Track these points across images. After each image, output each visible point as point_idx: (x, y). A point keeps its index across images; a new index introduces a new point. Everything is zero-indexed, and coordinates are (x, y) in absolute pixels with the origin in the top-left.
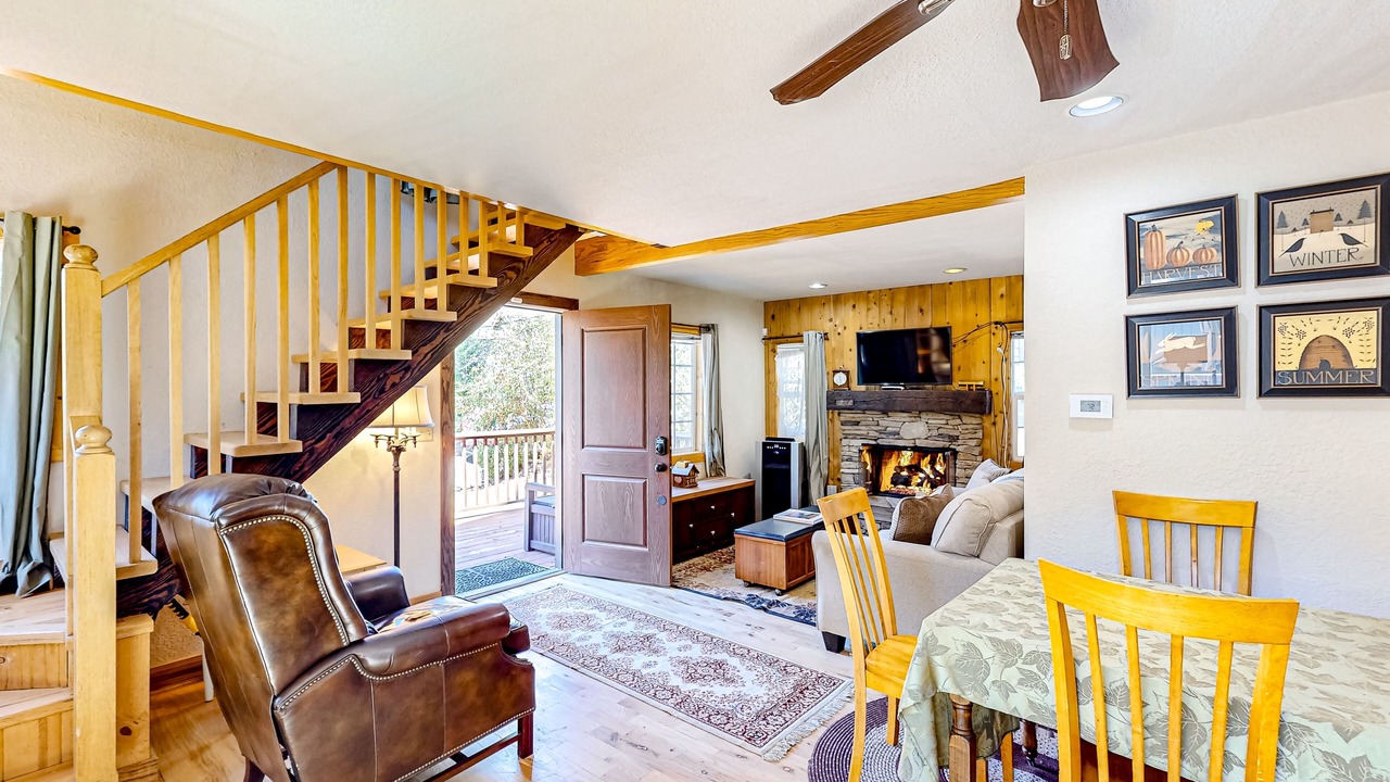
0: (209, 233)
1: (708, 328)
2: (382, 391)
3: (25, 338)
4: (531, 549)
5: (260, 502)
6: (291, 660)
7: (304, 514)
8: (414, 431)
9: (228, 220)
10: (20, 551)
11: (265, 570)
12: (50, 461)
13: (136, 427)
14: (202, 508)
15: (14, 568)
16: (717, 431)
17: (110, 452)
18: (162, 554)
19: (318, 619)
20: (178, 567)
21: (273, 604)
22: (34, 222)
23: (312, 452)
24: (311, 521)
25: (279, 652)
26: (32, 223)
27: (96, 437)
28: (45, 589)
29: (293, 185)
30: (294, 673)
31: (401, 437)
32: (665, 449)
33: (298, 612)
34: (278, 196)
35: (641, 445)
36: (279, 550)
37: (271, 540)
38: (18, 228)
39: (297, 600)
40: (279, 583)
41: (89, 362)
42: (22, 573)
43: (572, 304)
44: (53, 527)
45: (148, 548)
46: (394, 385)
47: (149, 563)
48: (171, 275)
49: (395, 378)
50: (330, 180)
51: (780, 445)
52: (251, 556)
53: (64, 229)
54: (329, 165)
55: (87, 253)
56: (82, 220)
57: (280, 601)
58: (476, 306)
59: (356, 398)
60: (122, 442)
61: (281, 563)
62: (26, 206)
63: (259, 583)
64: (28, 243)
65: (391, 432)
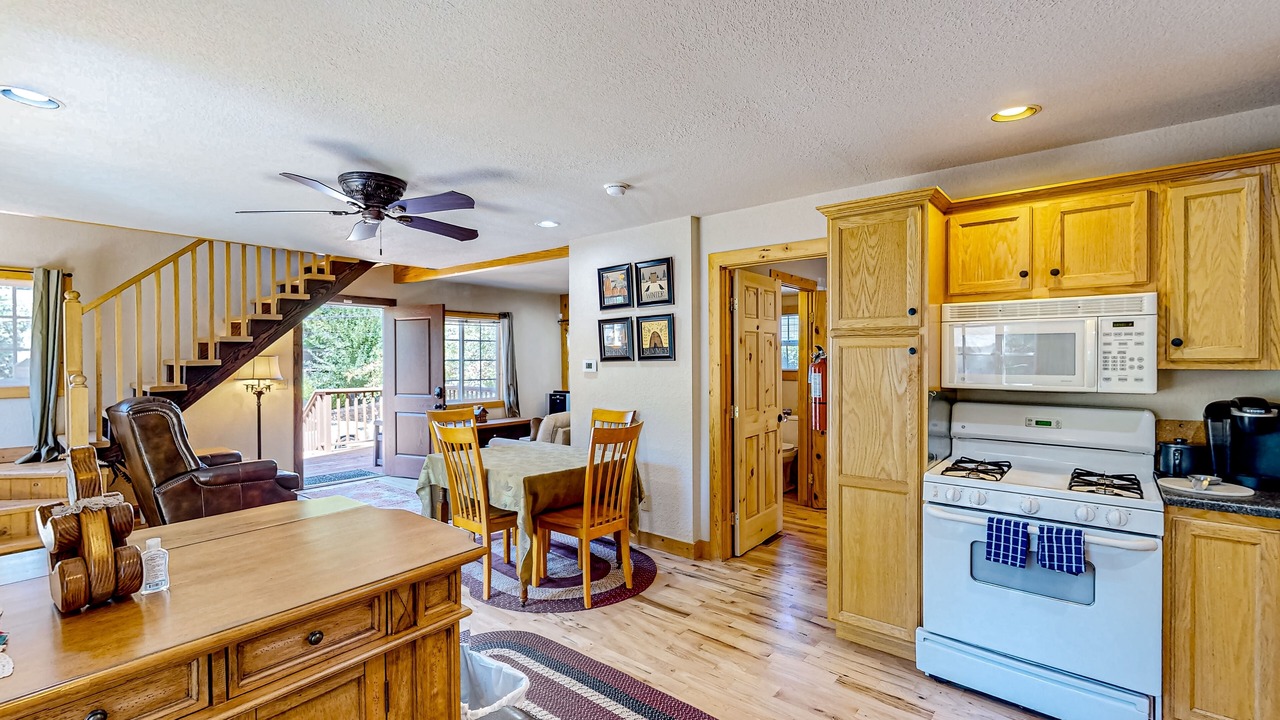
0: (136, 280)
1: (504, 315)
2: (237, 359)
3: (45, 333)
4: (377, 465)
5: (147, 405)
6: (162, 473)
7: (168, 412)
8: (268, 382)
9: (146, 273)
10: (43, 441)
11: (150, 434)
12: (57, 396)
13: (99, 376)
14: (124, 408)
15: (39, 450)
16: (513, 386)
17: (86, 387)
18: (112, 439)
19: (175, 458)
20: (119, 444)
21: (153, 449)
22: (49, 272)
23: (194, 391)
24: (172, 415)
25: (156, 470)
26: (47, 273)
27: (79, 380)
28: (55, 459)
29: (183, 252)
30: (164, 479)
31: (262, 386)
32: (442, 394)
33: (166, 453)
34: (174, 259)
35: (427, 392)
36: (156, 426)
37: (153, 422)
38: (41, 275)
39: (165, 448)
40: (156, 440)
41: (76, 345)
42: (44, 451)
43: (392, 303)
44: (59, 430)
45: (106, 436)
46: (244, 355)
47: (106, 442)
48: (116, 303)
49: (246, 352)
50: (203, 249)
51: (560, 396)
52: (143, 428)
53: (64, 275)
54: (201, 241)
55: (75, 294)
56: (73, 269)
57: (157, 448)
58: (297, 310)
59: (219, 362)
60: (92, 381)
61: (157, 432)
62: (44, 263)
63: (147, 440)
64: (46, 284)
65: (256, 382)
